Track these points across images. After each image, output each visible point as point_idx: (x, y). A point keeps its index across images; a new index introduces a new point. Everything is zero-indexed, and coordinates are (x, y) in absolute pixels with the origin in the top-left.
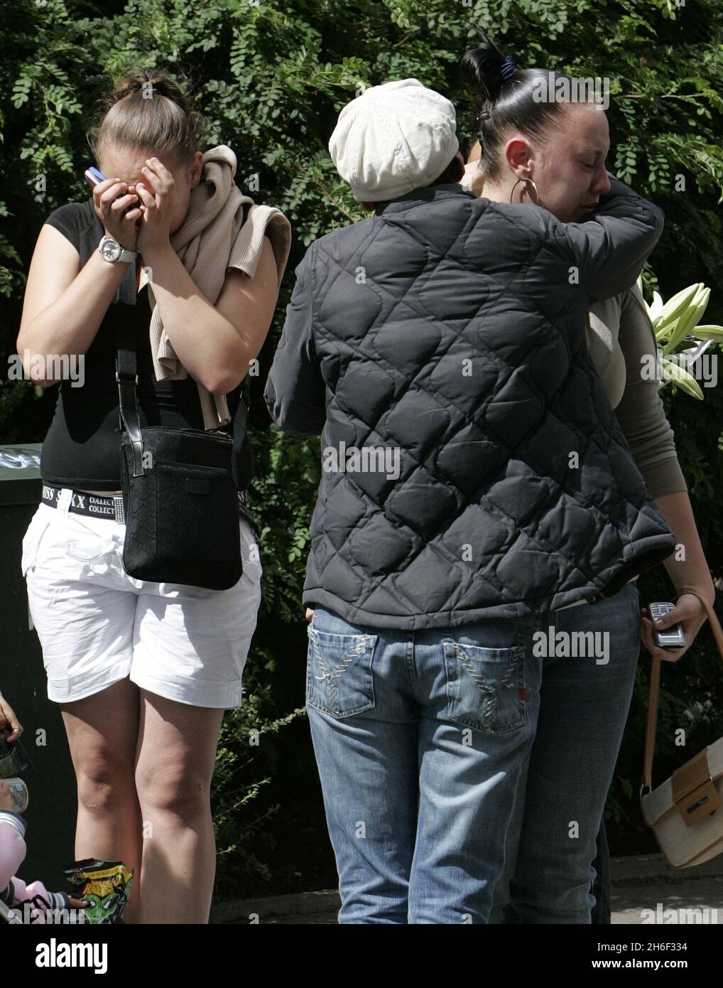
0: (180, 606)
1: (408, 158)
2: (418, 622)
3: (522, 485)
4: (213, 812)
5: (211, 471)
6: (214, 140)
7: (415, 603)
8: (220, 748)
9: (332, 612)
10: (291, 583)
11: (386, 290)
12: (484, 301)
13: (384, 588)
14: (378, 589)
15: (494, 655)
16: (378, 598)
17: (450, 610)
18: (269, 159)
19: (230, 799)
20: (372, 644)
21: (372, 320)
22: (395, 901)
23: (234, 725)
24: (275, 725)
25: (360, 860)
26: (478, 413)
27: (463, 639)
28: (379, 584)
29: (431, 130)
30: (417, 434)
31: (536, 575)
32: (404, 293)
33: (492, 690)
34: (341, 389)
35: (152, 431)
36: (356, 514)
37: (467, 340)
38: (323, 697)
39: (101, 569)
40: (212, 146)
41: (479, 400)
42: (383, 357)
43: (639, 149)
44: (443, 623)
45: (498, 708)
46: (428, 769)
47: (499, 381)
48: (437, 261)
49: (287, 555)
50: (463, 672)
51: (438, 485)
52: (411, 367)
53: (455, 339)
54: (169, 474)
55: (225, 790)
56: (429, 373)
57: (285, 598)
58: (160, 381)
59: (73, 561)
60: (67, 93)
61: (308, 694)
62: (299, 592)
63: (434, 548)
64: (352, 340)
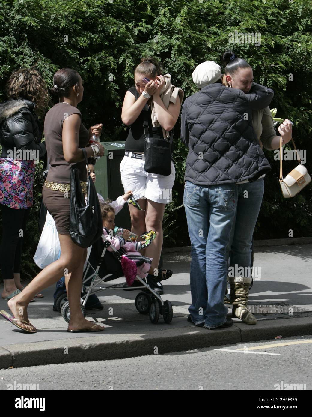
0: (157, 180)
1: (207, 77)
2: (210, 184)
3: (234, 153)
4: (163, 228)
5: (165, 148)
6: (166, 72)
7: (209, 179)
8: (165, 213)
9: (190, 182)
10: (182, 175)
11: (202, 108)
12: (224, 110)
13: (202, 176)
14: (200, 176)
15: (227, 192)
16: (200, 178)
17: (217, 181)
18: (179, 77)
19: (167, 225)
20: (199, 189)
21: (199, 115)
22: (203, 250)
23: (168, 208)
24: (178, 208)
25: (196, 239)
26: (223, 135)
27: (220, 188)
28: (201, 175)
29: (213, 71)
30: (209, 141)
31: (237, 173)
32: (206, 108)
33: (227, 200)
34: (192, 131)
35: (152, 138)
36: (196, 159)
37: (221, 119)
38: (188, 202)
39: (139, 171)
40: (166, 74)
41: (223, 132)
42: (201, 123)
43: (265, 77)
44: (215, 184)
45: (228, 204)
46: (212, 219)
47: (228, 128)
48: (214, 101)
49: (181, 168)
50: (220, 196)
51: (214, 152)
52: (208, 125)
53: (218, 118)
54: (155, 148)
55: (166, 223)
56: (212, 126)
57: (181, 178)
58: (154, 127)
59: (132, 169)
60: (132, 61)
61: (184, 201)
62: (183, 177)
63: (213, 167)
64: (194, 120)
